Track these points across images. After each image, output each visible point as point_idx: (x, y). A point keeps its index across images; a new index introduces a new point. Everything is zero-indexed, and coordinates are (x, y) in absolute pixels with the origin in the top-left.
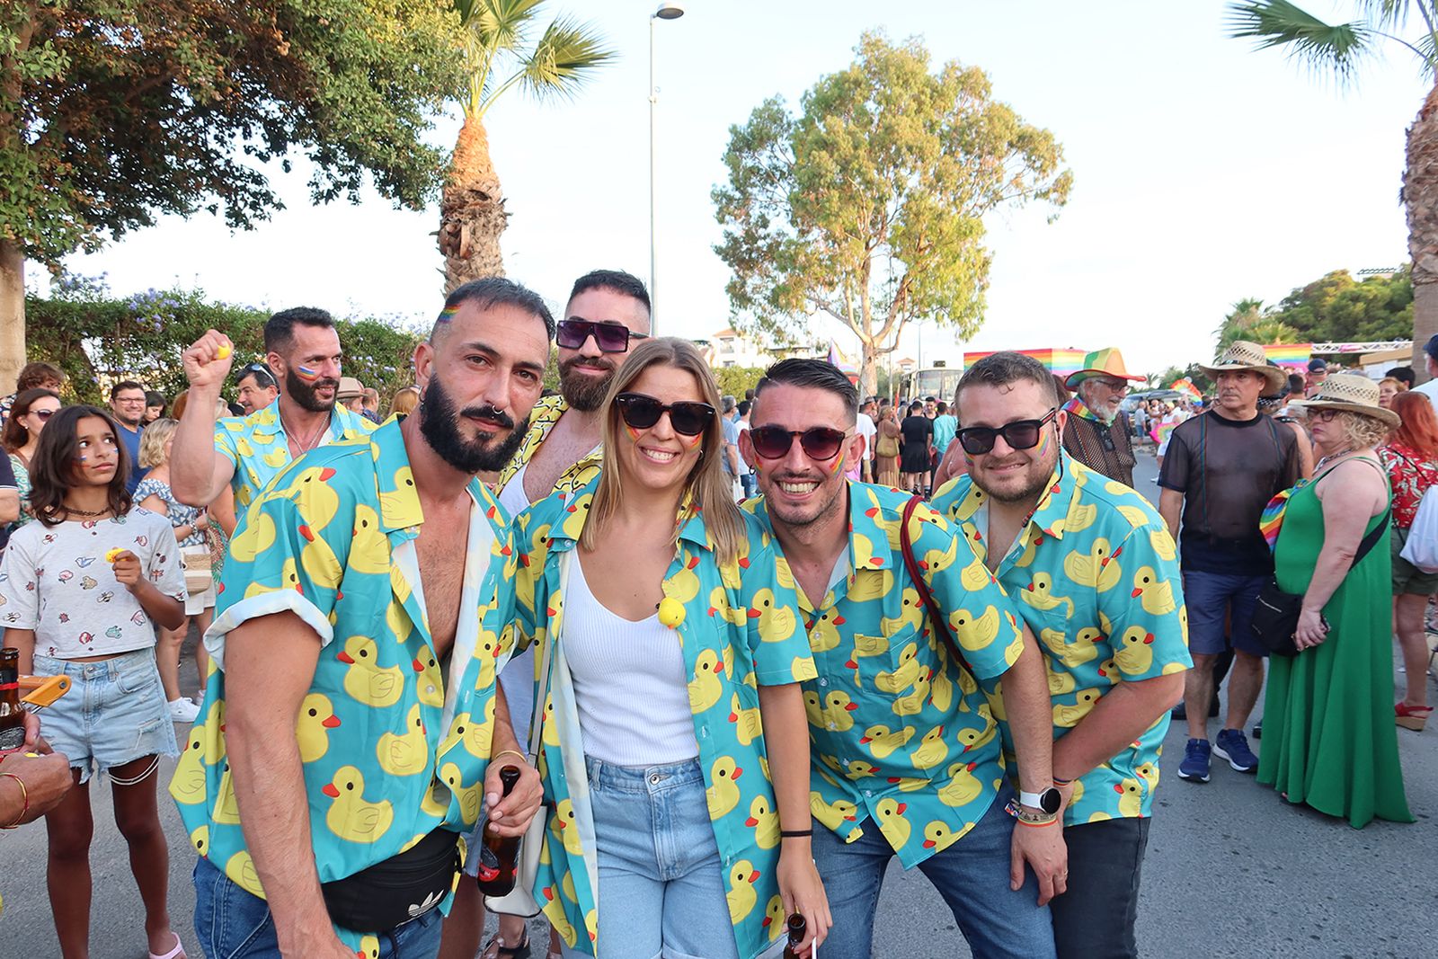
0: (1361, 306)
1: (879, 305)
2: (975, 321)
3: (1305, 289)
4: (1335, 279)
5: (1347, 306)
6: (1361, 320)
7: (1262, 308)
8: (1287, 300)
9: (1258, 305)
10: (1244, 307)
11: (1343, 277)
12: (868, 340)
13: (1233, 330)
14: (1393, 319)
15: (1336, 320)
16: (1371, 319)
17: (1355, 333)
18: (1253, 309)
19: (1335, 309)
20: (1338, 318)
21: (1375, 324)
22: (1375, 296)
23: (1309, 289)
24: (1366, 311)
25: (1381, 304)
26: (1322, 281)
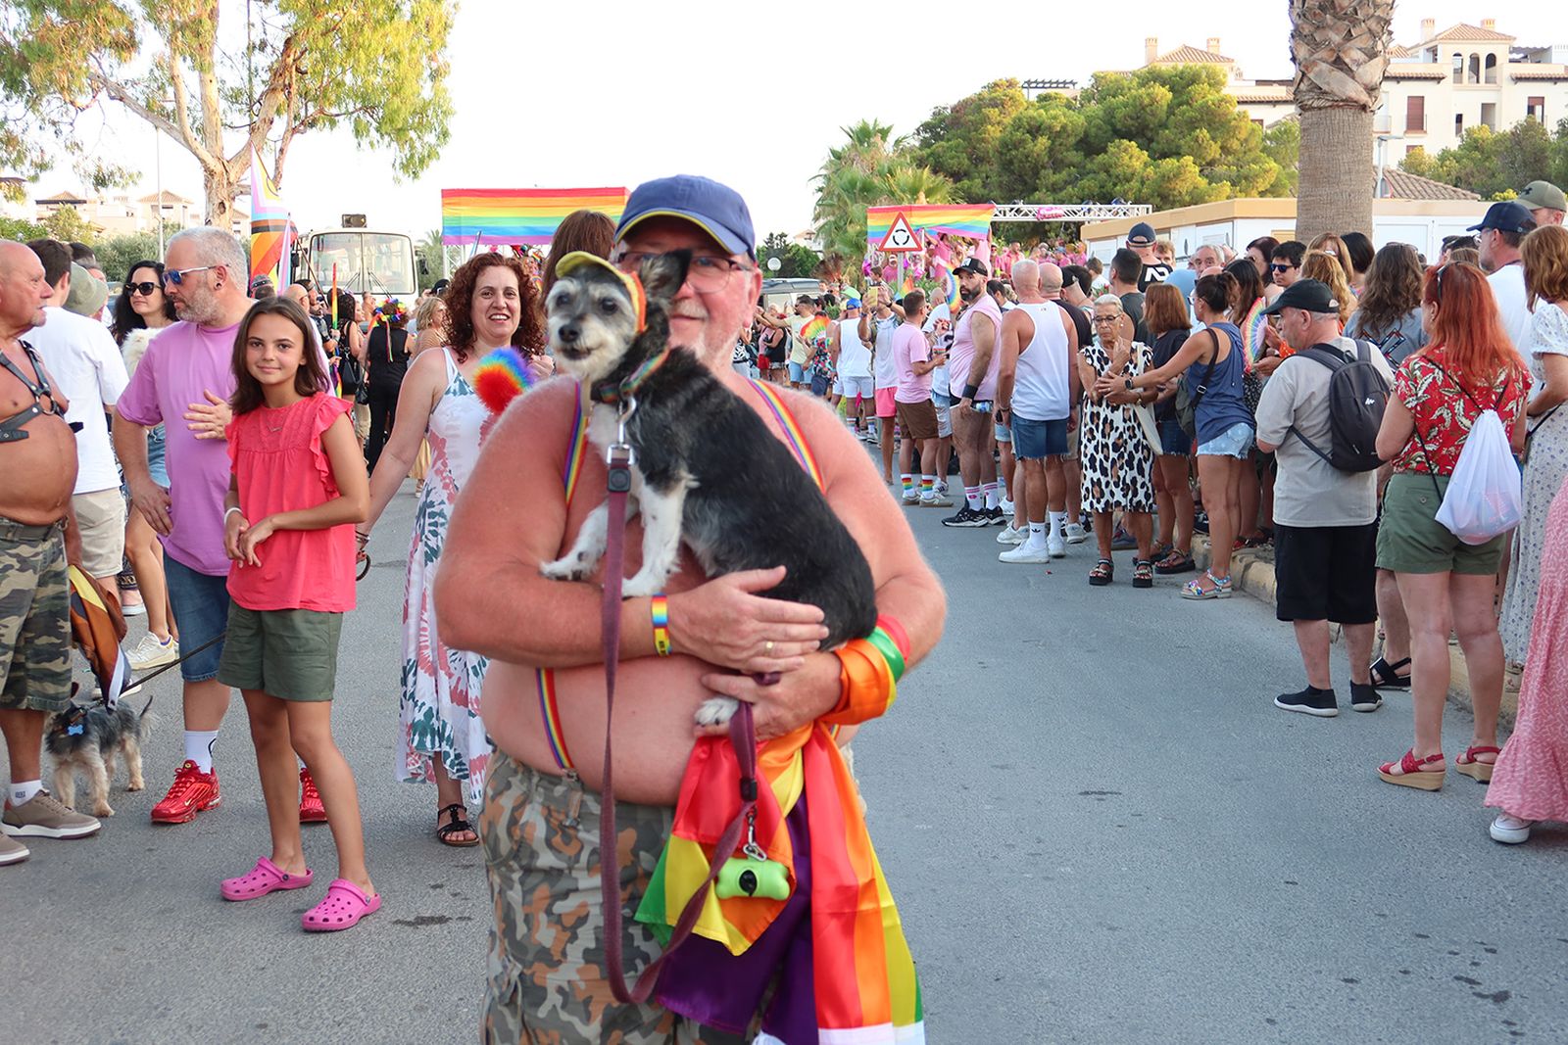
0: (1043, 142)
1: (234, 97)
2: (430, 138)
3: (954, 109)
4: (999, 93)
5: (1022, 142)
6: (1044, 167)
7: (891, 139)
8: (927, 127)
9: (884, 133)
10: (863, 136)
11: (1010, 92)
12: (218, 168)
13: (847, 175)
14: (1089, 166)
15: (1007, 165)
16: (1057, 165)
17: (1036, 189)
18: (877, 139)
19: (1007, 146)
20: (1011, 162)
21: (1063, 175)
22: (1064, 127)
23: (959, 109)
24: (1051, 150)
25: (1072, 140)
26: (980, 97)
